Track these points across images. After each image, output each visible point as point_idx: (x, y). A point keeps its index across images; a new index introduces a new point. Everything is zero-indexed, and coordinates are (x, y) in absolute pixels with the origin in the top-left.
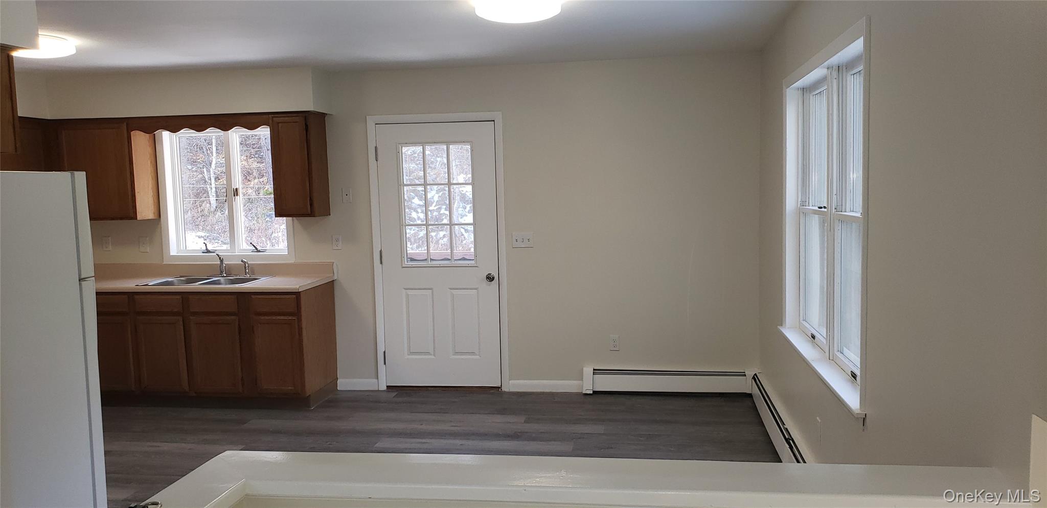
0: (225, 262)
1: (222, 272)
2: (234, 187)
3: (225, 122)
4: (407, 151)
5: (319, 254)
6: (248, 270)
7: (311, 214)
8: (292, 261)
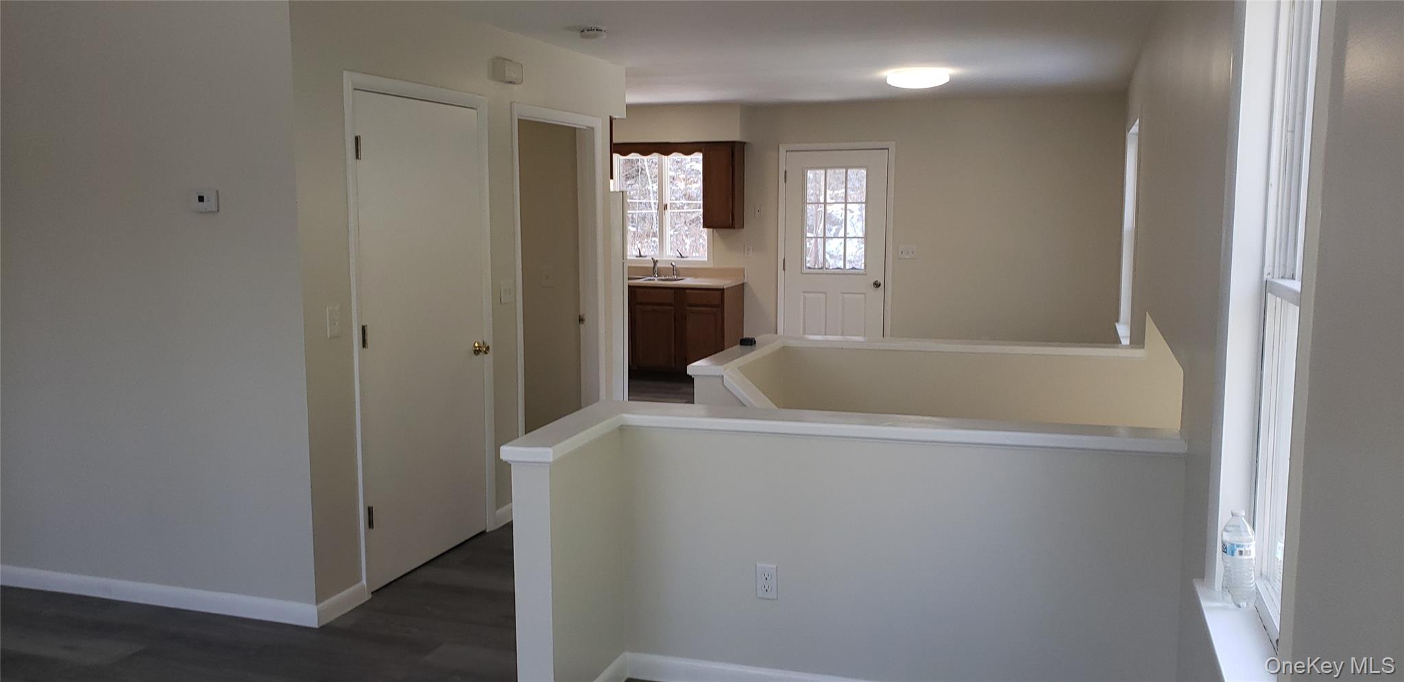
0: (658, 265)
1: (654, 274)
2: (664, 203)
3: (665, 148)
4: (810, 174)
5: (733, 261)
6: (675, 271)
7: (732, 227)
8: (710, 266)
